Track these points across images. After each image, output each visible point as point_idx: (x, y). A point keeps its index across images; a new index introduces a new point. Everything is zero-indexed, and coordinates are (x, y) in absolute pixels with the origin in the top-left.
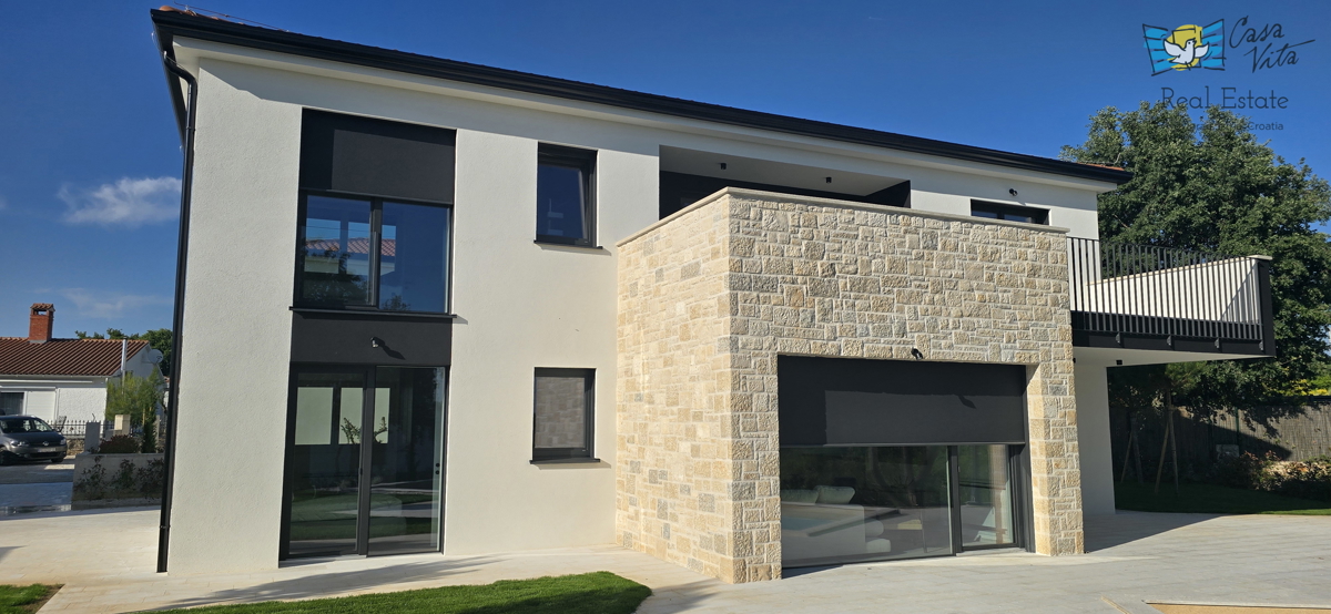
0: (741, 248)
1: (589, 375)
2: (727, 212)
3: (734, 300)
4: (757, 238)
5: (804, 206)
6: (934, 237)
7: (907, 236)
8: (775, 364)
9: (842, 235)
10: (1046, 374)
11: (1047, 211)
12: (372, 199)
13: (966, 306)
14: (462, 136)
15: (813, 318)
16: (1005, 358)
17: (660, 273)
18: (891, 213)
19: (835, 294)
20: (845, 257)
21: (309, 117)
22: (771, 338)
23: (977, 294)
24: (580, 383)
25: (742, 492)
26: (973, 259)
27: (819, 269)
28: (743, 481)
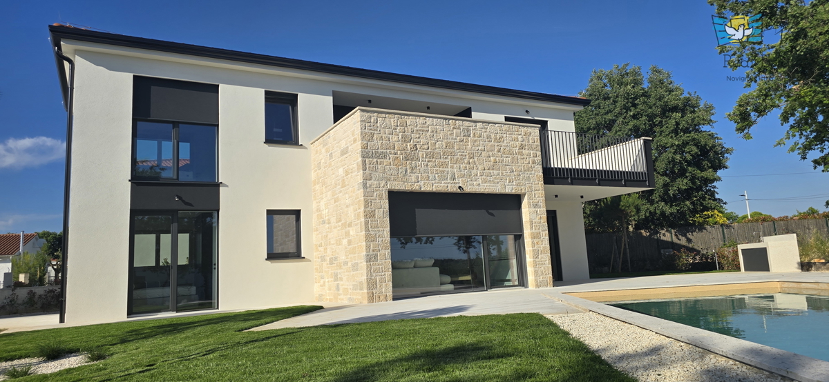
0: (367, 137)
1: (297, 213)
2: (359, 119)
3: (364, 163)
4: (375, 132)
5: (400, 116)
6: (468, 130)
7: (455, 130)
8: (387, 194)
9: (420, 130)
10: (530, 198)
11: (547, 121)
12: (173, 123)
13: (487, 165)
14: (222, 87)
15: (406, 171)
16: (508, 190)
17: (331, 155)
18: (446, 119)
19: (418, 159)
20: (422, 141)
21: (137, 81)
22: (384, 182)
23: (492, 158)
24: (293, 217)
25: (371, 258)
26: (489, 141)
27: (409, 147)
28: (371, 253)
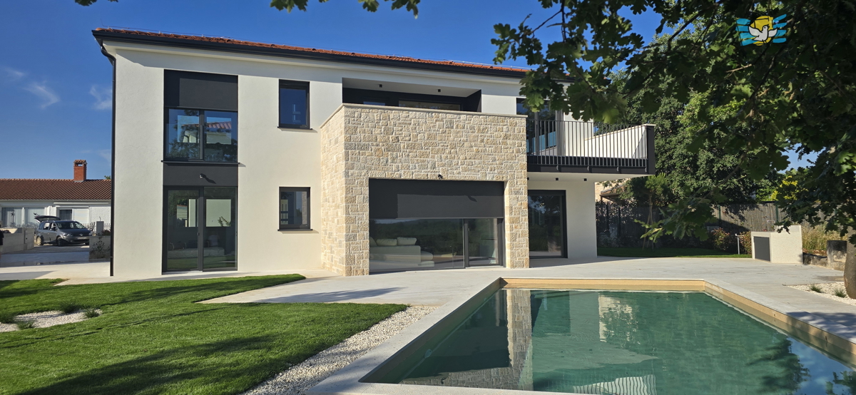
0: (350, 130)
1: (308, 190)
2: (343, 115)
3: (347, 154)
4: (359, 126)
5: (383, 111)
6: (451, 122)
7: (437, 123)
8: (368, 182)
9: (403, 123)
10: (511, 185)
12: (200, 110)
13: (468, 155)
14: (242, 79)
15: (387, 161)
16: (489, 178)
17: (330, 142)
19: (399, 150)
20: (404, 133)
21: (167, 74)
22: (365, 171)
23: (474, 148)
24: (305, 193)
25: (350, 238)
26: (473, 132)
28: (350, 233)
